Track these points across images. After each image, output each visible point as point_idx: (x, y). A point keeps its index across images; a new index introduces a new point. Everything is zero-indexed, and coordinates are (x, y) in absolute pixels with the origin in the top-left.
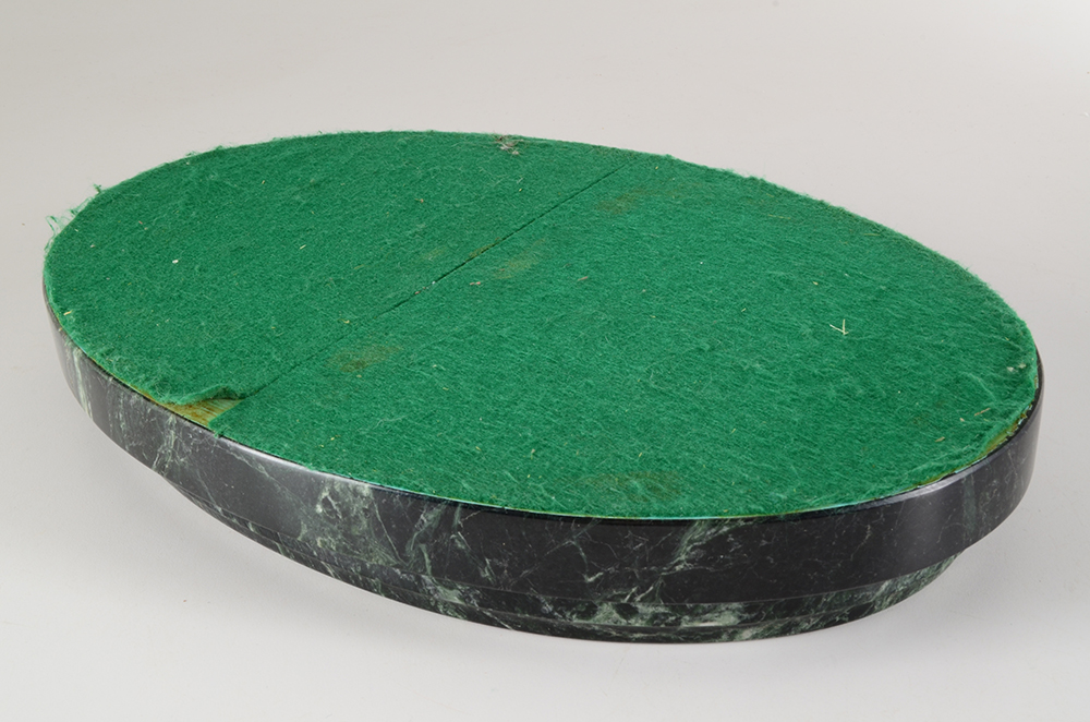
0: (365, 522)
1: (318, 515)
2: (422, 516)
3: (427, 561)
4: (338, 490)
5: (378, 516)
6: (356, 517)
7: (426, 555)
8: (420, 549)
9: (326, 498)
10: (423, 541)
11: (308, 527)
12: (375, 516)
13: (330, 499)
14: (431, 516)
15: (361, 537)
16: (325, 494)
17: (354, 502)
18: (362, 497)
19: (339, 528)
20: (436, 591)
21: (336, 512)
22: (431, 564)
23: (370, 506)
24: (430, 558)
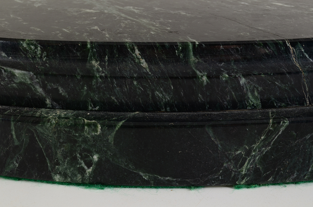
0: (59, 155)
1: (97, 152)
2: (17, 165)
3: (13, 133)
4: (79, 175)
5: (48, 161)
6: (65, 158)
7: (14, 137)
8: (19, 140)
9: (89, 168)
10: (17, 146)
11: (108, 140)
12: (51, 162)
13: (86, 167)
14: (12, 166)
15: (63, 143)
16: (89, 171)
17: (66, 169)
18: (60, 173)
19: (80, 146)
20: (31, 79)
21: (81, 158)
22: (11, 130)
23: (55, 167)
24: (12, 135)
